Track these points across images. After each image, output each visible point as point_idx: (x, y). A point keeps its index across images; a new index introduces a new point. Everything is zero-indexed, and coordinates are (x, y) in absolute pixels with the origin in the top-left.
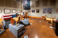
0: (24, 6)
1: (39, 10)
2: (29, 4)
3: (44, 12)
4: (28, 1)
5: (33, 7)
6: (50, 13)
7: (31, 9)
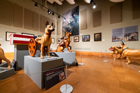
0: (63, 27)
1: (100, 34)
2: (76, 21)
3: (114, 39)
4: (73, 15)
5: (85, 27)
6: (133, 39)
7: (81, 35)
